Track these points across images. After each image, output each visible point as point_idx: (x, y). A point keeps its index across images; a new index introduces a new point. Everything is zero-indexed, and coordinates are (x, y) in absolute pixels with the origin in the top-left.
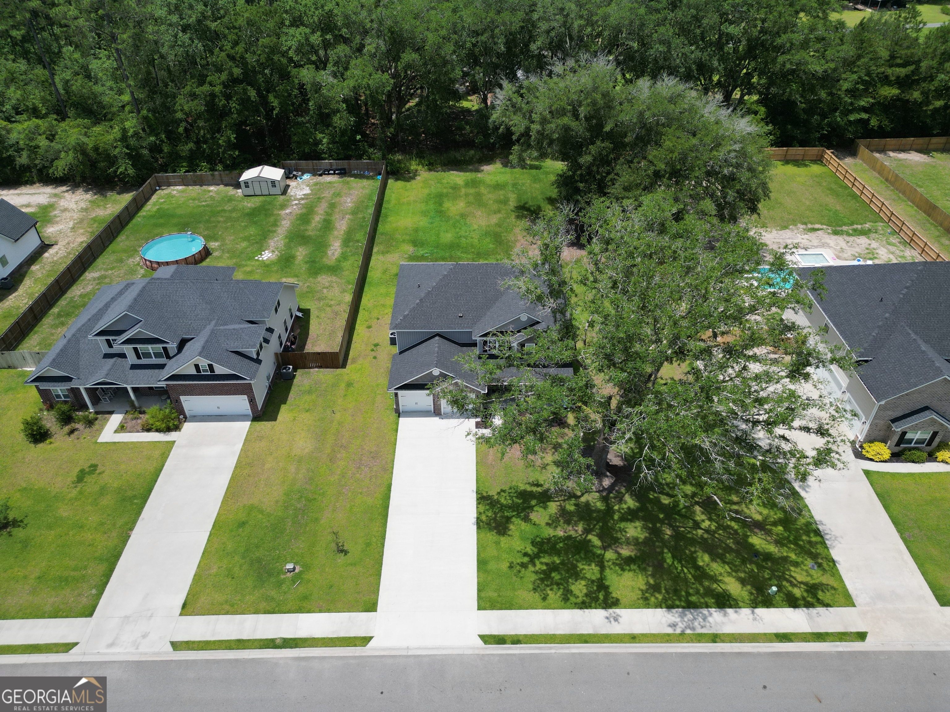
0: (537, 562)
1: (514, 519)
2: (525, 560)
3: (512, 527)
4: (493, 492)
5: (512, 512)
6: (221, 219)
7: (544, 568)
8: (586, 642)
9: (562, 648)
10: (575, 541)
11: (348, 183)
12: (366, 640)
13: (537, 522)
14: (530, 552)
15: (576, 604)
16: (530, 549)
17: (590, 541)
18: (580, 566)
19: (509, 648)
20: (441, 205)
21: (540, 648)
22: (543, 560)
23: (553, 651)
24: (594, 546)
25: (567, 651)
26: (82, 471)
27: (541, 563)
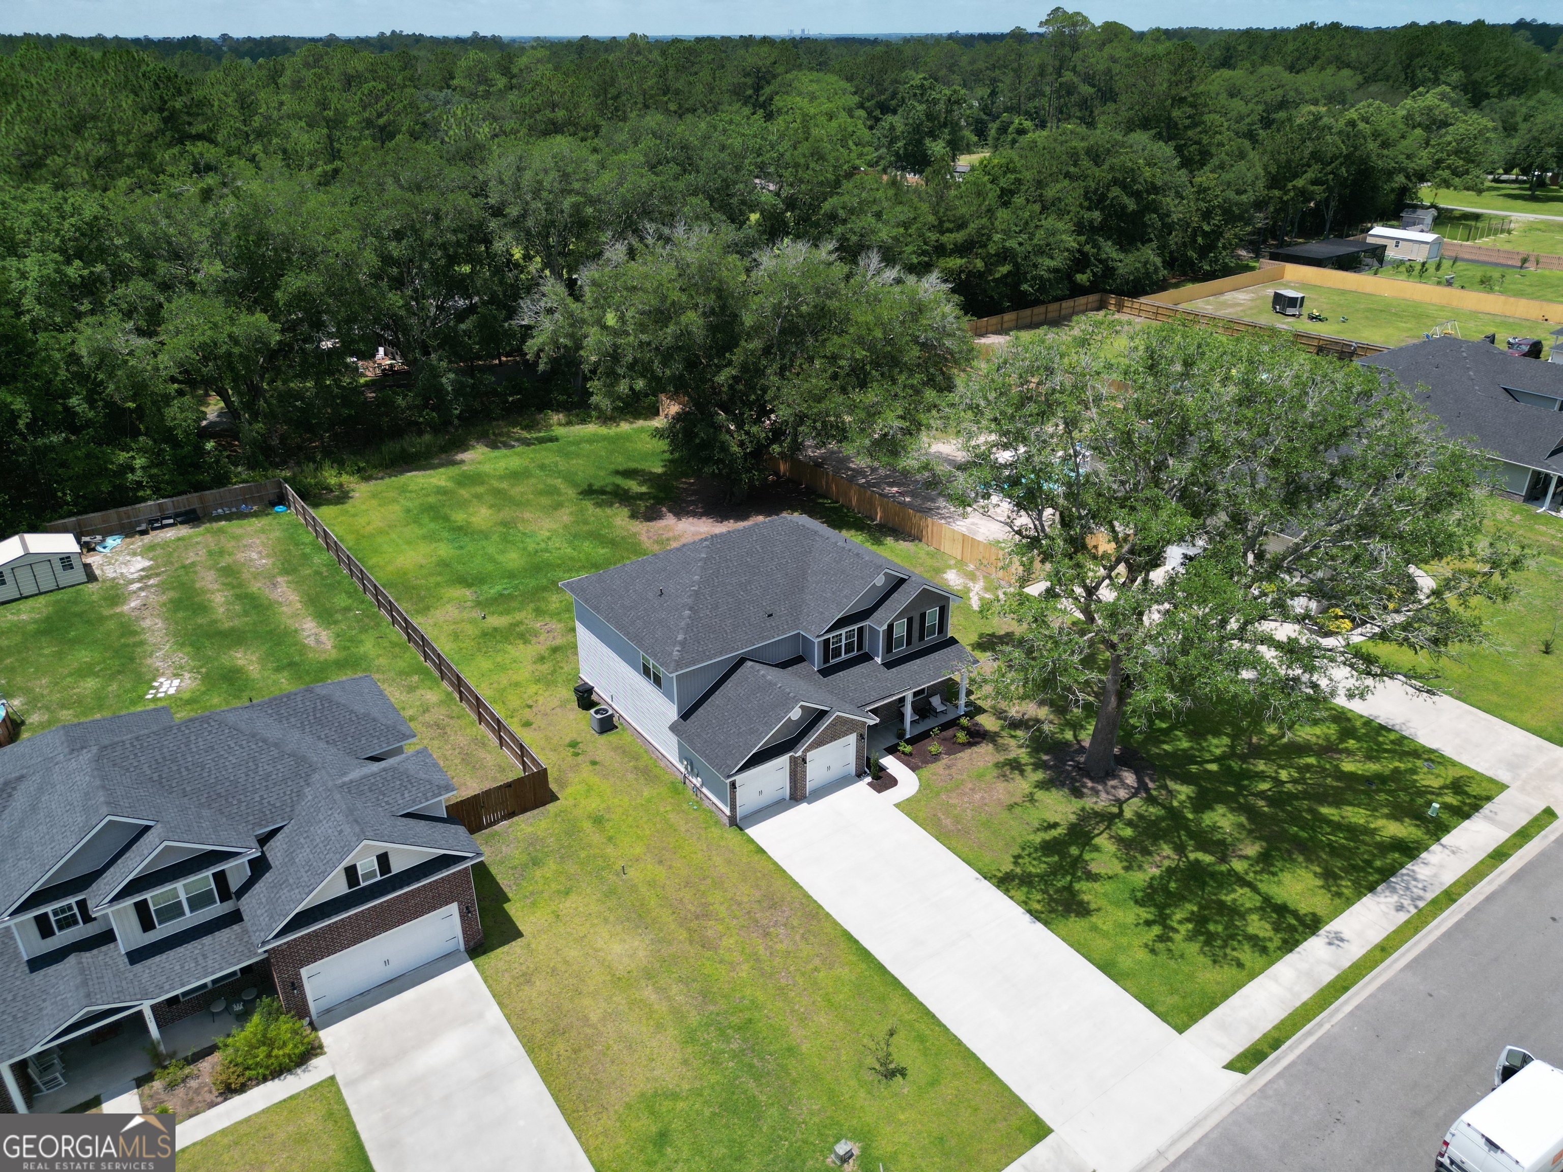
0: (1174, 924)
1: (1077, 886)
2: (1156, 930)
3: (1086, 898)
4: (1007, 867)
5: (1064, 877)
7: (1190, 926)
8: (1346, 989)
9: (1331, 1015)
10: (1182, 871)
13: (1110, 873)
14: (1150, 917)
15: (1279, 948)
16: (1146, 913)
17: (1197, 861)
18: (1226, 898)
19: (1278, 1059)
20: (447, 519)
21: (1310, 1033)
22: (1178, 916)
23: (1327, 1027)
24: (1209, 865)
25: (1340, 1016)
27: (1180, 922)
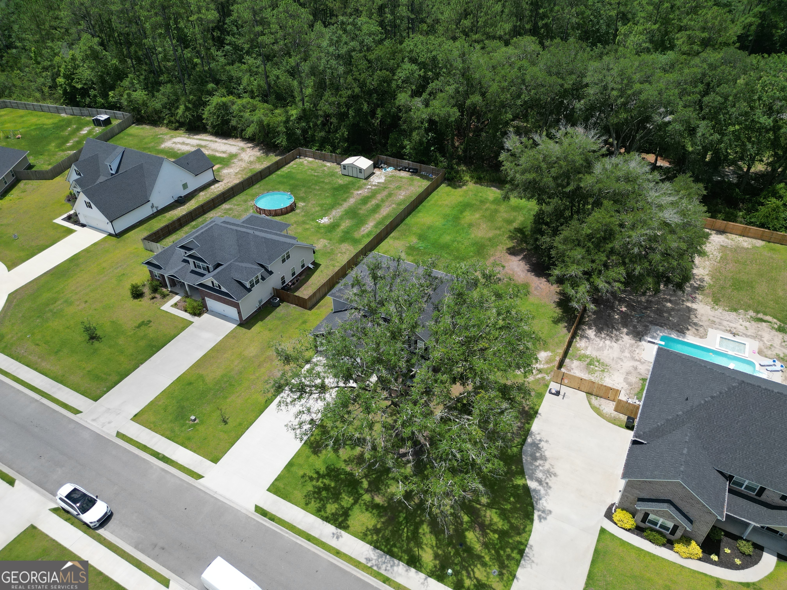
0: (321, 480)
1: (329, 448)
2: (315, 476)
3: (324, 451)
6: (317, 188)
7: (322, 486)
8: (309, 540)
9: (293, 536)
10: (353, 478)
11: (412, 180)
12: (200, 477)
13: (340, 456)
14: (321, 472)
15: (322, 516)
16: (323, 470)
17: (362, 482)
18: (343, 495)
19: (266, 521)
20: (462, 212)
21: (281, 530)
22: (325, 481)
23: (287, 535)
24: (361, 487)
25: (294, 540)
26: (143, 322)
27: (322, 482)
